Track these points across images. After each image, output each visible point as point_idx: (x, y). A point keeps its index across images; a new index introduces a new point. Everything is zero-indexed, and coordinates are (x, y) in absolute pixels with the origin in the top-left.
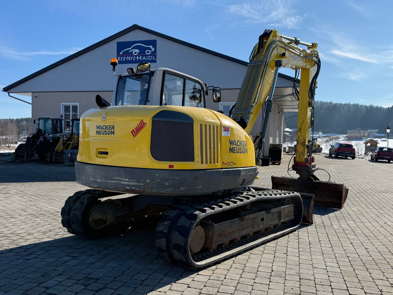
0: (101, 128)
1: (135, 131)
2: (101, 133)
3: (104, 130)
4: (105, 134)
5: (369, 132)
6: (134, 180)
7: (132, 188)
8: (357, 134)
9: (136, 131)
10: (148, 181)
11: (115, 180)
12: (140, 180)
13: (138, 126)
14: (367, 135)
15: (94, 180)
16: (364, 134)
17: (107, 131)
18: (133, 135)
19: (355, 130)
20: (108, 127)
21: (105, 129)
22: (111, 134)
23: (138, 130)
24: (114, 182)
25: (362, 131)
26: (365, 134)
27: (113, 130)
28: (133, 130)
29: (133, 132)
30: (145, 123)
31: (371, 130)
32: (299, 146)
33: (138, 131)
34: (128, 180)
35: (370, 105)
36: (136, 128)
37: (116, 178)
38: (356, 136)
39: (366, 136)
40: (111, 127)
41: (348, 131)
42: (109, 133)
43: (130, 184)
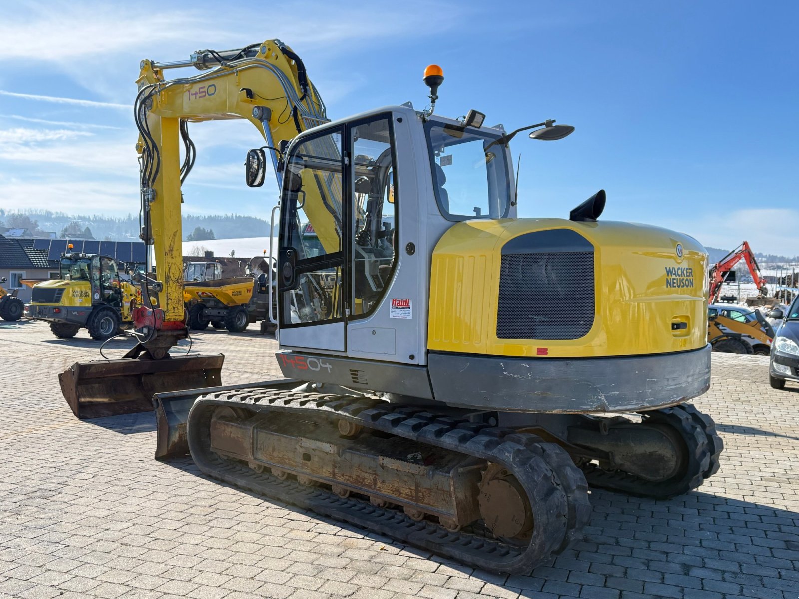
0: (674, 274)
2: (676, 284)
3: (680, 278)
17: (684, 279)
27: (691, 278)
32: (172, 287)
42: (687, 283)
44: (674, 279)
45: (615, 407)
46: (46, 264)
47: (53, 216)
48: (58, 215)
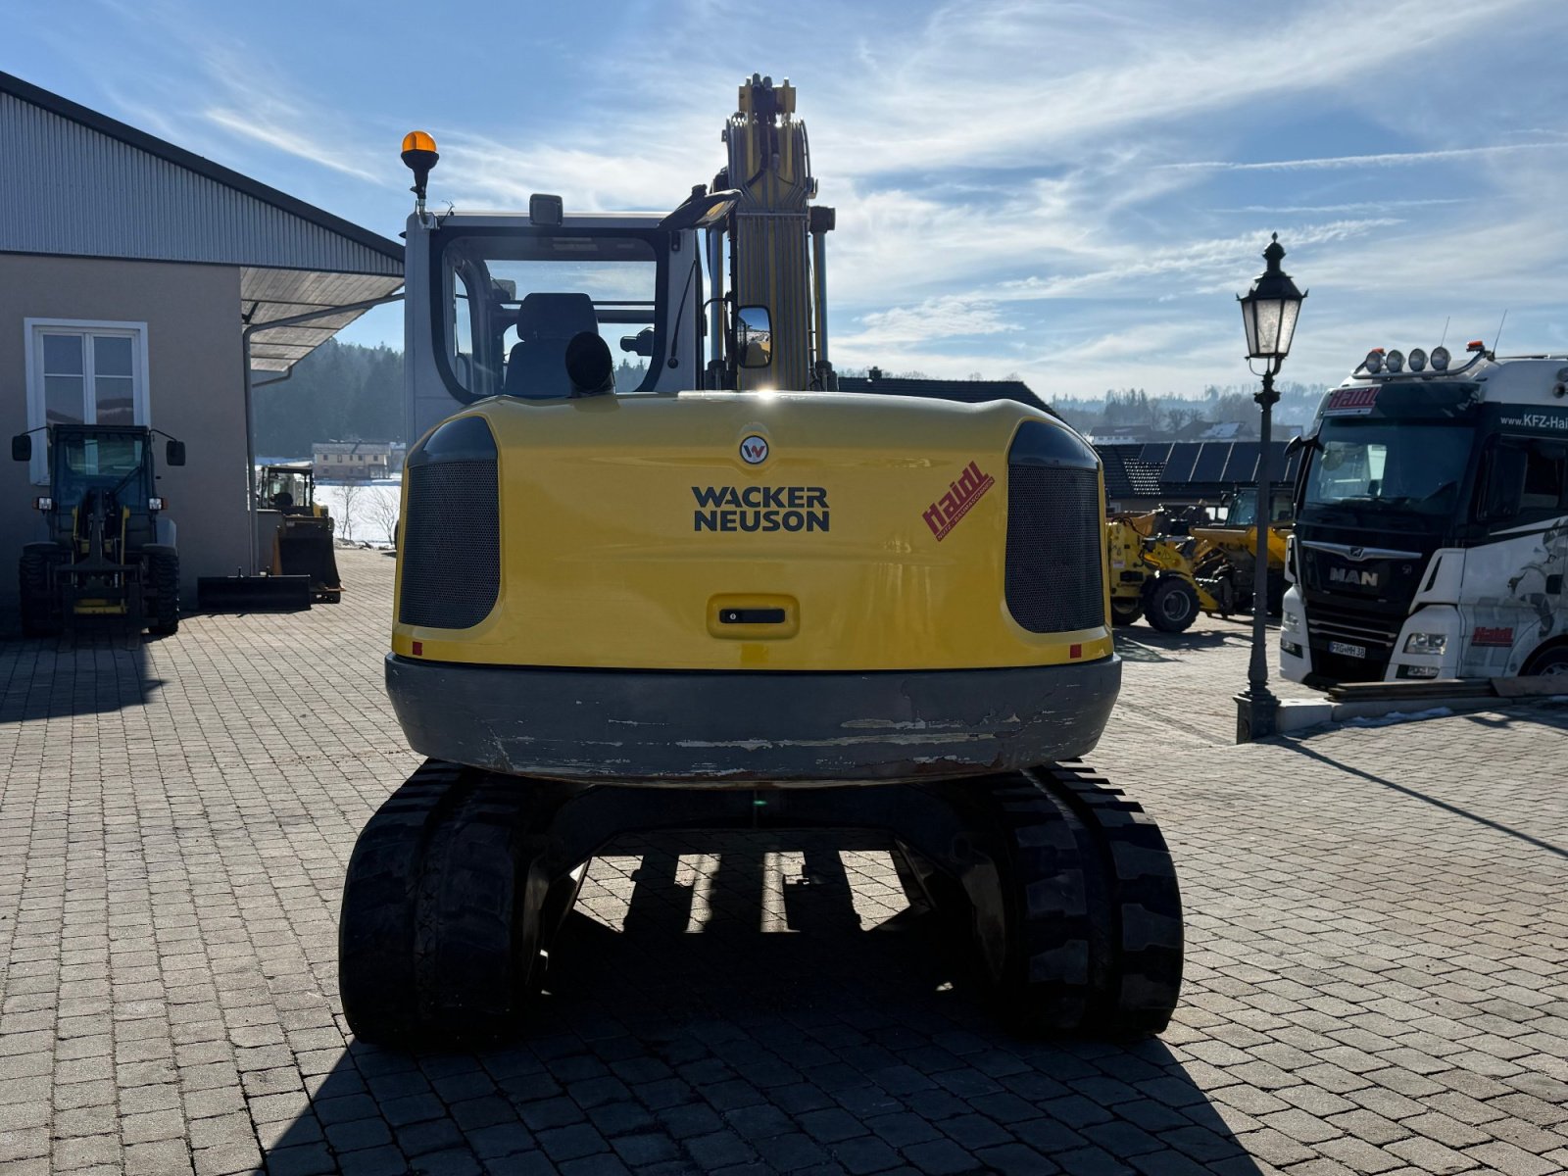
0: (728, 502)
1: (943, 514)
2: (737, 525)
3: (757, 509)
4: (765, 529)
5: (392, 451)
6: (952, 721)
7: (948, 758)
8: (351, 459)
9: (946, 510)
10: (1015, 719)
11: (852, 732)
12: (981, 720)
13: (955, 489)
14: (385, 463)
15: (713, 745)
16: (376, 458)
17: (777, 513)
18: (934, 529)
19: (339, 443)
20: (784, 497)
21: (766, 505)
22: (810, 528)
23: (956, 507)
24: (853, 741)
25: (369, 446)
26: (379, 457)
27: (818, 510)
28: (933, 507)
29: (934, 518)
30: (987, 476)
31: (398, 445)
33: (955, 511)
34: (924, 727)
35: (378, 348)
36: (948, 497)
37: (862, 724)
38: (347, 467)
39: (383, 465)
40: (805, 494)
41: (316, 445)
42: (793, 521)
43: (936, 742)
44: (724, 514)
45: (525, 766)
46: (1156, 491)
47: (1306, 394)
48: (1315, 392)
